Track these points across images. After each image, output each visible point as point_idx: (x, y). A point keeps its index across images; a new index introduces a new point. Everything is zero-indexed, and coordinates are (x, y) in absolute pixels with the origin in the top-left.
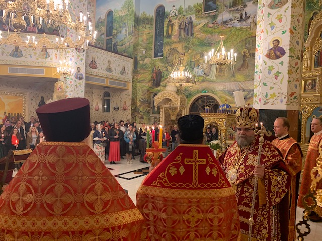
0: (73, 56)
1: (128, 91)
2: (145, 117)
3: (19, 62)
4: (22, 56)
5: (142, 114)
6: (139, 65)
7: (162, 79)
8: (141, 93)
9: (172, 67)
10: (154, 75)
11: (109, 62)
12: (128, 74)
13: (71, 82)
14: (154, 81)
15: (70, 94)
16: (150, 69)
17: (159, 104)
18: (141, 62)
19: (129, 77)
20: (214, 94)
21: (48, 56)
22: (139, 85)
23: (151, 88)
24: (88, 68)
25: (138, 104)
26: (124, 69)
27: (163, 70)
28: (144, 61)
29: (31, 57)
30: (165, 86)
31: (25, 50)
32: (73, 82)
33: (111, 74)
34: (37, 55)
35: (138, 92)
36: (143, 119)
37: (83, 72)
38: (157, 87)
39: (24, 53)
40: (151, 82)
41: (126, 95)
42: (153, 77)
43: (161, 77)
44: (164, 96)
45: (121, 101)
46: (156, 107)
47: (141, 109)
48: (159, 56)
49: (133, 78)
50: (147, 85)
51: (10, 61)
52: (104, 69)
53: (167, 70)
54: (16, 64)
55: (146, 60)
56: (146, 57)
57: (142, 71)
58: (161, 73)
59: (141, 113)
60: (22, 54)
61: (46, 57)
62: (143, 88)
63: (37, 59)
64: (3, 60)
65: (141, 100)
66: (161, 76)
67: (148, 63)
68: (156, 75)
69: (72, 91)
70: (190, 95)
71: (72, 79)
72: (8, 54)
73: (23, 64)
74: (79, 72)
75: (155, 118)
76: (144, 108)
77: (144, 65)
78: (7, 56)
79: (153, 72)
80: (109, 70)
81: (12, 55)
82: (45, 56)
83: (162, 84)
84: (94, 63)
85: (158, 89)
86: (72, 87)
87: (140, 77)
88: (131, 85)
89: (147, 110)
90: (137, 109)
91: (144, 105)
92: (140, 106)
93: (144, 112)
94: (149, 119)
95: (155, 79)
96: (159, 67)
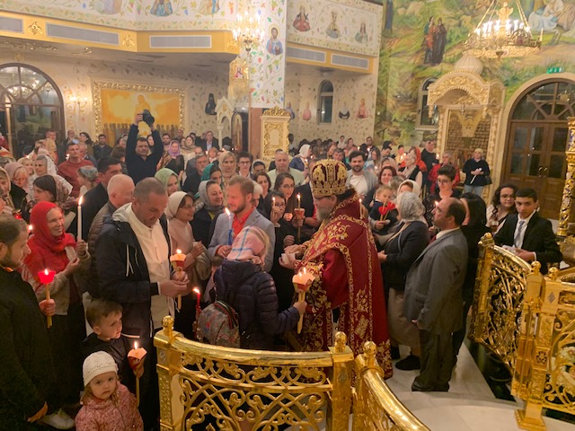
0: (263, 5)
1: (369, 77)
2: (403, 132)
4: (172, 12)
5: (398, 125)
6: (395, 20)
8: (398, 81)
10: (430, 39)
11: (334, 15)
12: (371, 39)
13: (260, 60)
14: (428, 51)
15: (258, 86)
17: (438, 101)
18: (401, 11)
19: (373, 45)
22: (393, 62)
23: (419, 67)
24: (293, 29)
25: (391, 103)
26: (363, 29)
27: (451, 25)
28: (406, 8)
29: (186, 12)
30: (452, 63)
33: (336, 40)
35: (391, 77)
36: (399, 136)
37: (282, 37)
39: (174, 7)
41: (365, 85)
42: (425, 44)
43: (445, 42)
45: (354, 98)
46: (431, 108)
47: (396, 115)
49: (382, 48)
50: (412, 61)
51: (151, 23)
52: (324, 30)
53: (460, 25)
55: (412, 6)
57: (401, 32)
58: (444, 33)
59: (394, 124)
60: (171, 9)
61: (213, 12)
62: (401, 67)
63: (198, 16)
64: (140, 24)
65: (396, 94)
66: (444, 38)
67: (417, 13)
69: (261, 79)
71: (262, 54)
72: (149, 11)
73: (173, 28)
74: (275, 37)
75: (427, 133)
76: (402, 113)
77: (407, 18)
78: (146, 14)
79: (426, 33)
80: (333, 32)
81: (155, 12)
82: (211, 9)
83: (446, 57)
84: (303, 18)
86: (262, 69)
87: (396, 46)
88: (376, 62)
89: (408, 116)
90: (387, 114)
91: (402, 106)
92: (394, 108)
93: (402, 120)
94: (412, 136)
95: (431, 46)
96: (440, 19)
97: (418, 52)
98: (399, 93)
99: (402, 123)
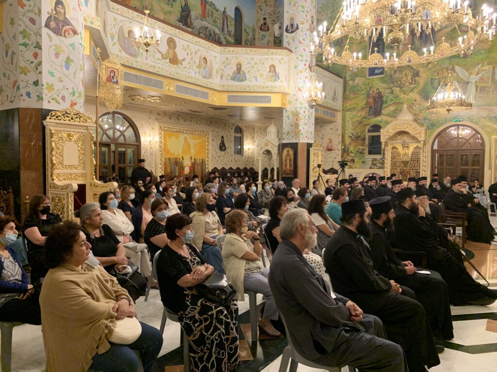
0: (306, 77)
1: (334, 124)
2: (356, 159)
3: (243, 88)
4: (246, 80)
5: (353, 155)
6: (348, 88)
7: (384, 105)
8: (351, 127)
9: (401, 88)
10: (371, 100)
12: (338, 100)
13: (304, 112)
14: (371, 108)
15: (304, 128)
16: (364, 92)
17: (388, 139)
18: (351, 83)
19: (339, 104)
20: (472, 122)
21: (277, 78)
22: (348, 114)
23: (365, 118)
25: (348, 141)
26: (335, 93)
27: (386, 93)
28: (354, 81)
29: (256, 80)
31: (249, 72)
32: (307, 111)
34: (264, 78)
35: (347, 124)
36: (354, 162)
38: (376, 116)
39: (248, 76)
40: (365, 110)
41: (331, 129)
42: (368, 103)
43: (382, 103)
44: (396, 128)
45: (322, 138)
47: (351, 148)
48: (377, 74)
49: (343, 106)
50: (359, 114)
51: (232, 86)
53: (392, 93)
54: (240, 90)
55: (357, 80)
56: (357, 76)
57: (352, 96)
58: (381, 97)
59: (351, 154)
60: (245, 77)
61: (275, 80)
62: (353, 118)
63: (264, 83)
64: (223, 86)
65: (351, 135)
66: (382, 100)
67: (360, 84)
68: (375, 100)
69: (305, 124)
70: (433, 125)
72: (229, 78)
73: (248, 90)
75: (374, 160)
76: (355, 147)
77: (355, 87)
78: (227, 79)
79: (368, 96)
81: (233, 79)
82: (274, 78)
85: (376, 118)
86: (306, 118)
87: (349, 104)
88: (340, 114)
89: (359, 149)
90: (346, 148)
91: (355, 142)
92: (350, 144)
93: (355, 152)
94: (363, 162)
95: (372, 105)
96: (378, 89)
97: (363, 109)
98: (353, 134)
99: (355, 154)
